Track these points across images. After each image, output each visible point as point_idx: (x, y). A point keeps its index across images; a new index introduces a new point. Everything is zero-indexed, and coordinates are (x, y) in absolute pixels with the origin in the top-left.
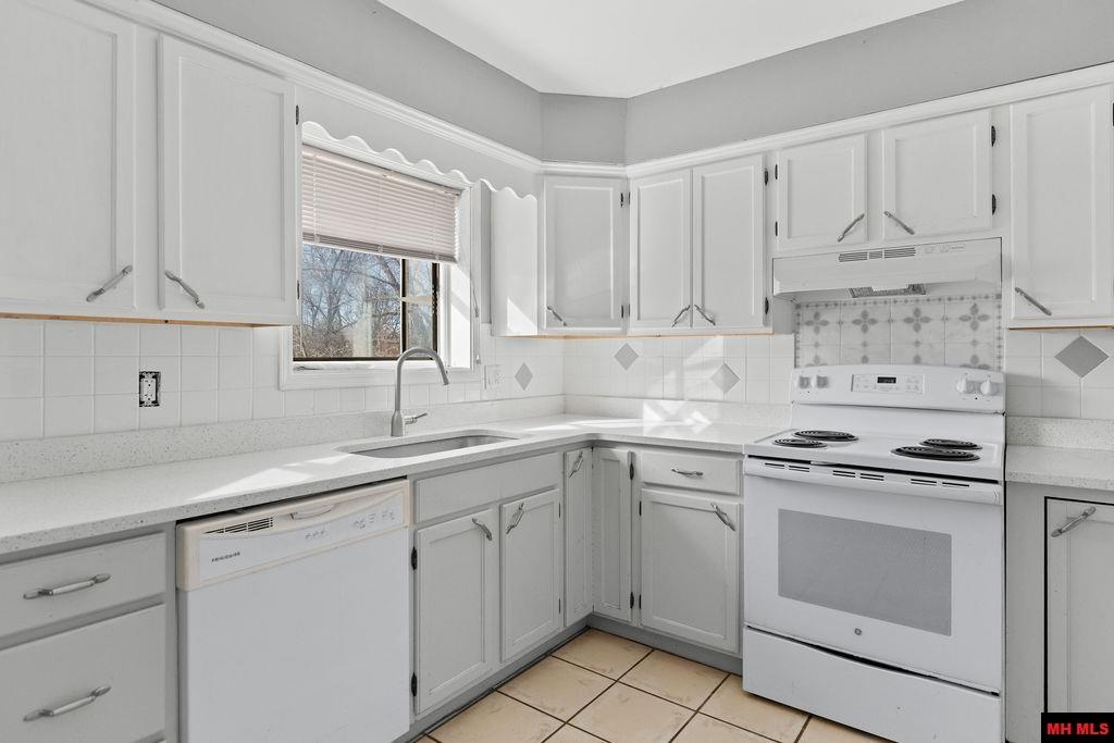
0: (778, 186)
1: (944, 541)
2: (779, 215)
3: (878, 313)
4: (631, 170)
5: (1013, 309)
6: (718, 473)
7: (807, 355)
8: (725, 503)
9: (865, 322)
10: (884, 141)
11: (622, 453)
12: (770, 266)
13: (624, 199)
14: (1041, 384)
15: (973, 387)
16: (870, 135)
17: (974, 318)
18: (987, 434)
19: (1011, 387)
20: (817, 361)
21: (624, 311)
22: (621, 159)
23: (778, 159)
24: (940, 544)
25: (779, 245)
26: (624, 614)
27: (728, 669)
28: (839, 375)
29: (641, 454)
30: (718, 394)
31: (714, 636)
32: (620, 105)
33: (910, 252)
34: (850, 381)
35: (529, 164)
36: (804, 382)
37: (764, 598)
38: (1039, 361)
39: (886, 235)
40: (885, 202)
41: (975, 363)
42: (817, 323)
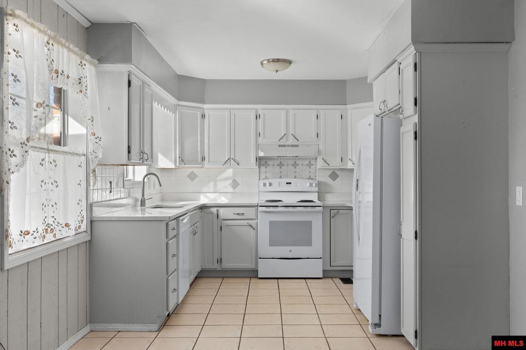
0: (260, 121)
1: (310, 222)
2: (260, 130)
3: (284, 162)
4: (206, 106)
5: (320, 164)
6: (249, 213)
7: (263, 176)
8: (252, 222)
9: (281, 165)
10: (291, 113)
11: (214, 210)
12: (258, 147)
13: (203, 116)
14: (326, 184)
15: (311, 185)
16: (287, 111)
17: (310, 165)
18: (314, 197)
19: (319, 184)
20: (266, 178)
21: (203, 159)
22: (203, 102)
23: (260, 112)
24: (309, 224)
25: (260, 140)
27: (253, 274)
28: (275, 182)
29: (221, 210)
30: (231, 190)
31: (247, 265)
32: (203, 82)
33: (297, 146)
34: (278, 184)
35: (173, 100)
36: (265, 185)
38: (324, 178)
39: (291, 141)
40: (291, 131)
41: (310, 178)
42: (266, 165)
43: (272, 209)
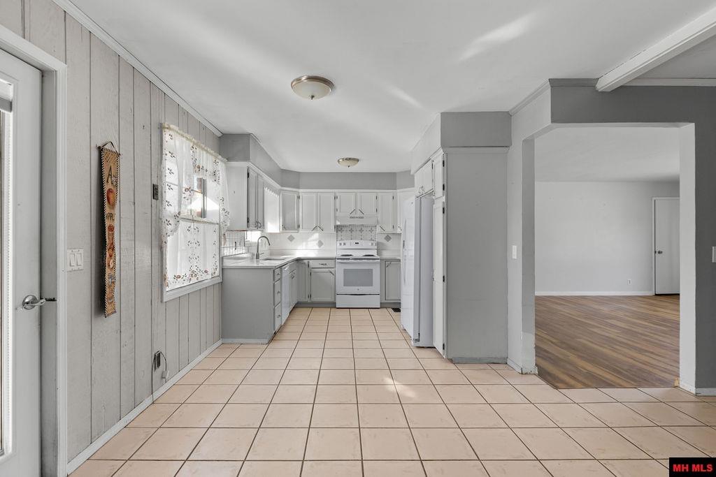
0: (337, 200)
1: (372, 270)
2: (338, 207)
3: (354, 229)
4: (301, 190)
5: (378, 230)
6: (330, 263)
7: (339, 238)
8: (332, 270)
9: (351, 231)
10: (358, 194)
11: (306, 261)
12: (336, 218)
13: (299, 197)
14: (382, 244)
15: (372, 244)
16: (356, 193)
17: (371, 231)
18: (374, 253)
19: (378, 244)
20: (342, 240)
21: (299, 226)
22: (298, 188)
23: (337, 195)
24: (371, 271)
25: (338, 213)
26: (308, 300)
27: (333, 305)
28: (348, 242)
29: (311, 261)
30: (317, 247)
31: (329, 299)
32: (298, 174)
33: (362, 218)
34: (350, 244)
35: (278, 187)
36: (341, 244)
37: (341, 288)
38: (381, 239)
39: (359, 214)
40: (359, 208)
41: (371, 240)
42: (341, 231)
43: (345, 261)
